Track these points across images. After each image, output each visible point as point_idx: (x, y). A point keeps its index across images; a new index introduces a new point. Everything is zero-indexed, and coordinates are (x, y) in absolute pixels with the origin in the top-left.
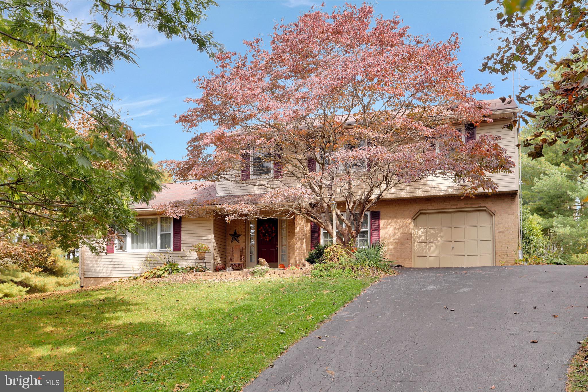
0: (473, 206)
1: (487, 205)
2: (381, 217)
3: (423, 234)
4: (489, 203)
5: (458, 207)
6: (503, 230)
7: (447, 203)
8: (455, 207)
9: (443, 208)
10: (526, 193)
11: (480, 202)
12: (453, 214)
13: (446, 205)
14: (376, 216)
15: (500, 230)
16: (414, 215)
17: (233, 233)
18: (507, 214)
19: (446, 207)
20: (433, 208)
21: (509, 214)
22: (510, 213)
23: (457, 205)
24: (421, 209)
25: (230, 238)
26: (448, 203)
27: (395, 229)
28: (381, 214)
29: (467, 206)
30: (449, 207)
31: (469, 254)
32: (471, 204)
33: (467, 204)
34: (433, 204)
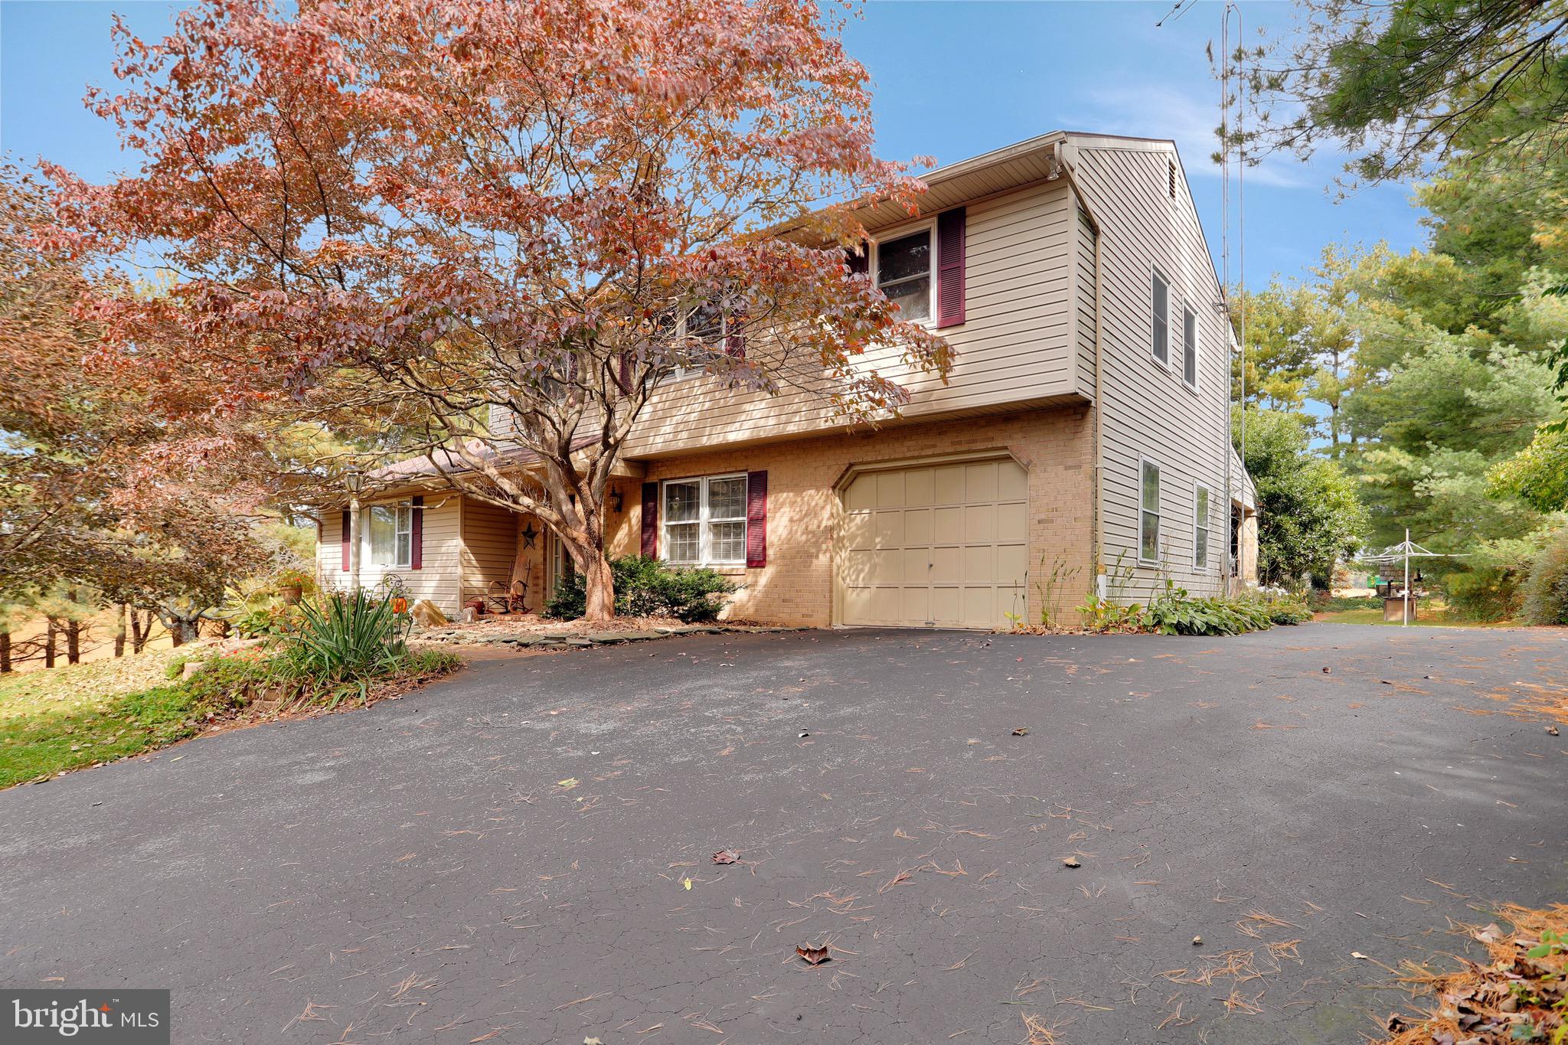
0: (974, 446)
1: (1008, 443)
2: (769, 487)
3: (859, 532)
4: (1015, 436)
5: (938, 451)
6: (1050, 515)
7: (910, 443)
8: (930, 452)
9: (901, 456)
10: (1383, 401)
11: (990, 434)
12: (931, 472)
13: (908, 447)
14: (759, 484)
15: (1042, 516)
16: (836, 478)
17: (525, 529)
18: (1061, 468)
19: (908, 454)
20: (880, 458)
21: (1067, 468)
22: (1070, 462)
23: (934, 446)
24: (852, 461)
25: (521, 537)
26: (914, 443)
27: (791, 520)
28: (770, 477)
29: (960, 448)
30: (916, 453)
31: (969, 582)
32: (968, 442)
33: (960, 443)
34: (878, 447)
